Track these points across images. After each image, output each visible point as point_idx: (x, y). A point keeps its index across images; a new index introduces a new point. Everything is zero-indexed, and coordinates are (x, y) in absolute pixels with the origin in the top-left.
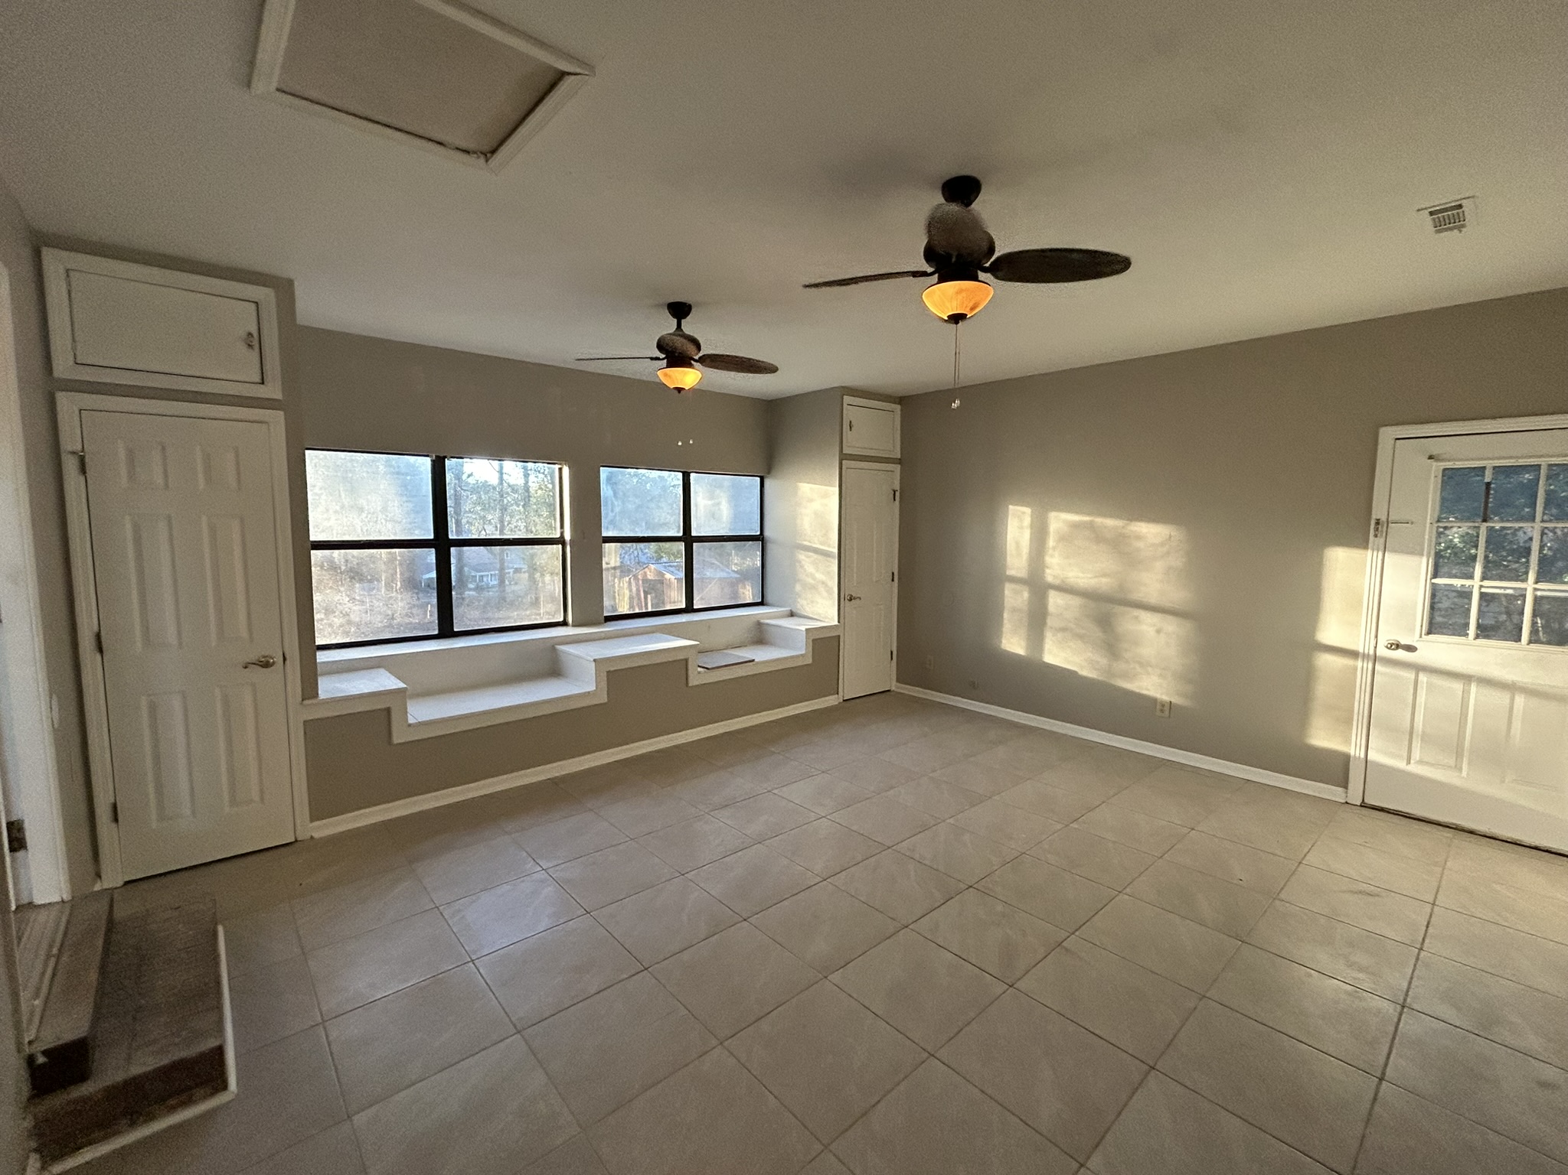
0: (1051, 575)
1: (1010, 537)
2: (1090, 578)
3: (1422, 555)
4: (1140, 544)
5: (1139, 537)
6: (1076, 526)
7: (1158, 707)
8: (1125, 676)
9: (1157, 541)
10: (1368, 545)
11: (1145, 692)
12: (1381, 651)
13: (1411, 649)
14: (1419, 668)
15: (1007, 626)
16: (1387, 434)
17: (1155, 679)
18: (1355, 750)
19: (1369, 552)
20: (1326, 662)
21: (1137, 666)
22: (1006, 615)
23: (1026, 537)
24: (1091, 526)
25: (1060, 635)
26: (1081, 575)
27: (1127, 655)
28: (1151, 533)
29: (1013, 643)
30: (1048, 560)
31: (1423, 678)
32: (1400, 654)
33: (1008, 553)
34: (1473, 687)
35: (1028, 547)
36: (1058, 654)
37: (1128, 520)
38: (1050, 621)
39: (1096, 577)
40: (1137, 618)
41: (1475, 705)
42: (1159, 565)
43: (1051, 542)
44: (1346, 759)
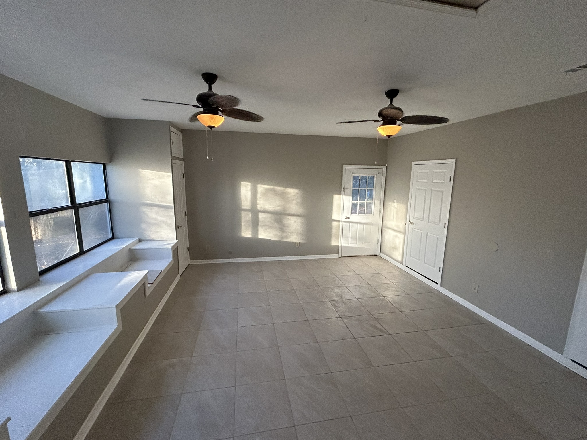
0: (260, 207)
1: (242, 194)
2: (273, 207)
3: (350, 196)
4: (289, 196)
5: (289, 193)
6: (267, 190)
7: (296, 245)
8: (287, 237)
9: (293, 194)
10: (341, 193)
11: (292, 241)
12: (345, 220)
13: (349, 218)
14: (350, 222)
15: (243, 228)
16: (345, 166)
17: (295, 236)
18: (340, 245)
19: (342, 195)
20: (335, 224)
21: (290, 234)
22: (243, 224)
23: (249, 194)
24: (273, 190)
25: (264, 228)
26: (270, 207)
27: (286, 231)
28: (292, 192)
29: (246, 233)
30: (258, 202)
31: (351, 224)
32: (348, 220)
33: (242, 200)
34: (358, 225)
35: (250, 198)
36: (263, 234)
37: (285, 187)
38: (260, 224)
39: (275, 207)
40: (289, 219)
41: (359, 229)
42: (294, 202)
43: (259, 195)
44: (338, 246)
